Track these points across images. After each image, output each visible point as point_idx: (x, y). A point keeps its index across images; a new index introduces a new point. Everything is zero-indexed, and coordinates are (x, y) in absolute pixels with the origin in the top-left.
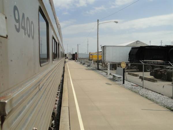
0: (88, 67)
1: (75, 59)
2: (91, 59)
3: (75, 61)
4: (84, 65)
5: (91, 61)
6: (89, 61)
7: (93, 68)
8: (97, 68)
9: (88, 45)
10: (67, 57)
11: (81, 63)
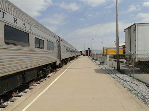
0: (100, 65)
1: (89, 55)
2: (105, 53)
3: (88, 57)
4: (96, 62)
5: (105, 57)
6: (103, 57)
7: (110, 67)
8: (116, 68)
9: (102, 43)
10: (83, 54)
11: (93, 59)
